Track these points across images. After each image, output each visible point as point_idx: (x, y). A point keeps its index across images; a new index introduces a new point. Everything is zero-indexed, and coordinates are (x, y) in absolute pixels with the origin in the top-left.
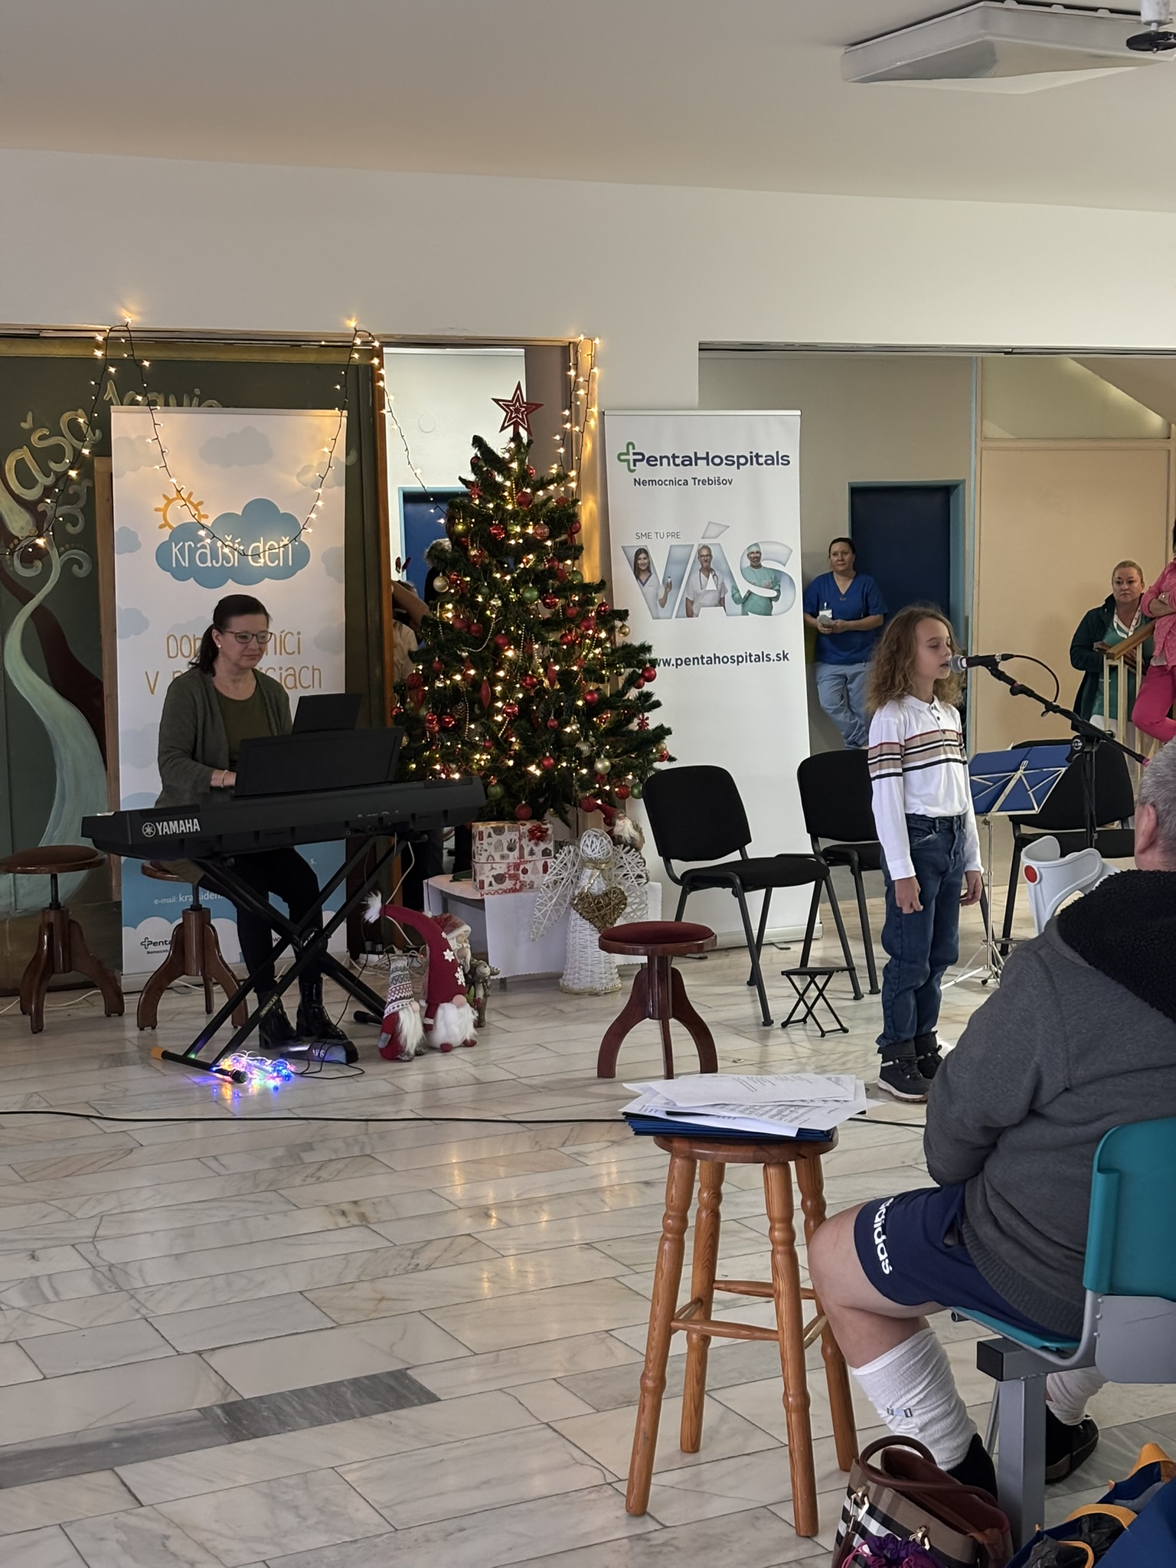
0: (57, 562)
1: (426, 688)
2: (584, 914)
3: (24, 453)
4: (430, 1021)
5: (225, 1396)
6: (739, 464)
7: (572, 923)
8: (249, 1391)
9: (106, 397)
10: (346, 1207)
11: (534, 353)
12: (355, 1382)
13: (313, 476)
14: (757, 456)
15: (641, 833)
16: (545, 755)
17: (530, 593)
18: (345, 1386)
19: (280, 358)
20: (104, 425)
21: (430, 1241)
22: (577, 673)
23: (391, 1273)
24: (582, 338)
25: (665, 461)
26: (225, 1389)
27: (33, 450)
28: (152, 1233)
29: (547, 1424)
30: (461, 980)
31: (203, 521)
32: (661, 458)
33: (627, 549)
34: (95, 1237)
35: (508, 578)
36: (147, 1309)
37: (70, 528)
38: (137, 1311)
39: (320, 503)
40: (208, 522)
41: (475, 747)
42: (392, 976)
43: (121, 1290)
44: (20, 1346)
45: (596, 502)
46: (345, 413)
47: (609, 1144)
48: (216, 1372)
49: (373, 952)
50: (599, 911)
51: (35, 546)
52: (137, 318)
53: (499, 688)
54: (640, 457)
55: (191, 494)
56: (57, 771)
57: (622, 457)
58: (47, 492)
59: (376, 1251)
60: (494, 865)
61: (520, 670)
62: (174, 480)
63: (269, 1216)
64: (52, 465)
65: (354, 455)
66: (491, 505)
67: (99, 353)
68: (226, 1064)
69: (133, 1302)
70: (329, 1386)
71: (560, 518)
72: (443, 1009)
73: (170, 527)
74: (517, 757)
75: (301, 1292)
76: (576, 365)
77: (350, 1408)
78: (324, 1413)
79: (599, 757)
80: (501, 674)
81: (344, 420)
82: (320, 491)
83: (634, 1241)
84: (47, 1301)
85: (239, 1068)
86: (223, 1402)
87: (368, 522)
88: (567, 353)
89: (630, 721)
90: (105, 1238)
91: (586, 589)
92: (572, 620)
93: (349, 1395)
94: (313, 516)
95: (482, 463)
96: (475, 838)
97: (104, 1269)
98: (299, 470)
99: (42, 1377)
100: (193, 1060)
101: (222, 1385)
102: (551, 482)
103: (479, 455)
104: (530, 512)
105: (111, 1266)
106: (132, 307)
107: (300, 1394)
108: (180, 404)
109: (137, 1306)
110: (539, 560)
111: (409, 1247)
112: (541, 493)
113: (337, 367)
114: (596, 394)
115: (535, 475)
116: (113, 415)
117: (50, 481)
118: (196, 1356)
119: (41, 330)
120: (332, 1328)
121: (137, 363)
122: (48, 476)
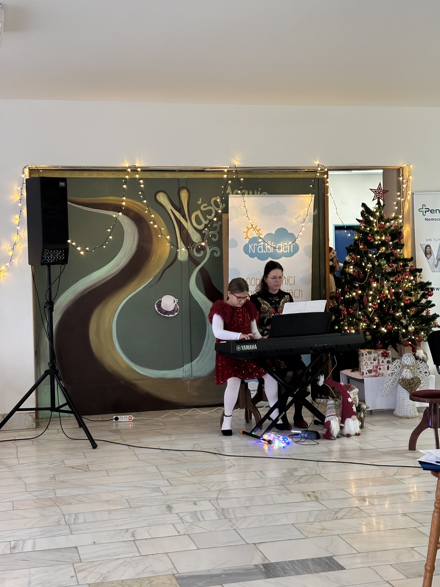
0: (209, 251)
1: (342, 298)
2: (403, 386)
3: (198, 213)
4: (342, 425)
5: (264, 561)
7: (399, 390)
8: (273, 560)
9: (227, 192)
10: (310, 493)
11: (387, 172)
12: (313, 560)
13: (300, 219)
15: (427, 356)
16: (388, 324)
17: (383, 262)
18: (309, 561)
19: (291, 176)
20: (226, 202)
21: (342, 509)
22: (401, 293)
23: (327, 519)
24: (406, 166)
26: (264, 558)
27: (201, 211)
28: (238, 498)
30: (355, 409)
31: (260, 236)
32: (436, 210)
33: (422, 245)
34: (217, 498)
35: (374, 256)
36: (235, 526)
37: (213, 239)
38: (232, 526)
39: (303, 229)
40: (262, 237)
41: (360, 320)
42: (328, 407)
43: (227, 518)
44: (190, 536)
45: (409, 227)
46: (314, 195)
47: (413, 476)
48: (261, 552)
49: (321, 398)
50: (410, 385)
51: (201, 246)
52: (239, 163)
53: (370, 298)
54: (428, 210)
55: (256, 226)
56: (207, 327)
57: (420, 210)
58: (206, 226)
59: (321, 511)
60: (368, 366)
61: (379, 291)
62: (251, 221)
63: (281, 495)
64: (208, 217)
65: (316, 211)
66: (368, 229)
67: (225, 176)
68: (266, 437)
69: (230, 523)
70: (303, 560)
71: (395, 233)
72: (348, 420)
73: (249, 238)
74: (377, 325)
75: (293, 524)
76: (403, 176)
77: (310, 569)
78: (301, 570)
79: (410, 325)
80: (371, 293)
81: (313, 198)
82: (303, 224)
83: (423, 514)
84: (200, 521)
85: (270, 438)
86: (263, 563)
87: (321, 236)
88: (399, 171)
89: (422, 311)
90: (221, 499)
91: (405, 260)
92: (399, 272)
93: (310, 565)
94: (301, 234)
95: (365, 213)
96: (360, 355)
97: (221, 510)
98: (296, 217)
99: (197, 549)
100: (254, 435)
101: (263, 556)
102: (392, 220)
103: (364, 210)
104: (383, 231)
105: (223, 509)
106: (238, 159)
107: (292, 562)
108: (253, 194)
109: (232, 525)
110: (387, 249)
111: (334, 510)
112: (388, 224)
113: (312, 179)
114: (410, 186)
115: (386, 217)
116: (230, 198)
117: (207, 222)
118: (253, 545)
119: (205, 168)
120: (304, 538)
121: (239, 179)
122: (206, 221)
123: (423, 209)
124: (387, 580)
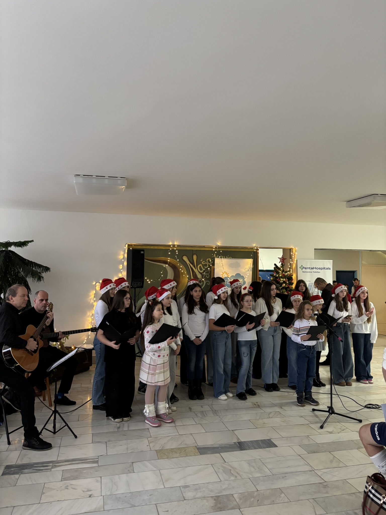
0: (205, 283)
3: (201, 265)
5: (238, 440)
6: (321, 269)
8: (242, 440)
9: (214, 256)
10: (256, 403)
11: (284, 250)
12: (261, 440)
13: (246, 270)
14: (325, 268)
17: (284, 290)
18: (259, 441)
20: (214, 261)
21: (271, 412)
23: (265, 418)
24: (294, 248)
25: (308, 268)
27: (202, 264)
31: (229, 277)
34: (212, 404)
37: (207, 277)
38: (221, 420)
39: (248, 274)
43: (218, 415)
45: (295, 275)
46: (253, 259)
48: (236, 435)
52: (220, 244)
54: (303, 268)
55: (227, 272)
58: (204, 271)
59: (262, 413)
62: (225, 270)
64: (205, 267)
65: (253, 266)
66: (277, 275)
67: (214, 250)
69: (220, 418)
70: (257, 440)
71: (290, 278)
73: (223, 277)
75: (249, 420)
76: (292, 252)
77: (261, 446)
78: (257, 447)
81: (252, 261)
82: (248, 272)
84: (205, 416)
86: (238, 441)
87: (255, 277)
88: (290, 250)
90: (214, 405)
93: (261, 444)
94: (247, 276)
95: (276, 268)
98: (245, 268)
99: (206, 432)
101: (237, 438)
102: (288, 272)
104: (284, 277)
105: (215, 410)
106: (219, 242)
107: (252, 442)
108: (225, 258)
110: (286, 285)
111: (268, 413)
112: (286, 274)
113: (252, 252)
114: (296, 257)
115: (285, 271)
116: (215, 259)
118: (232, 431)
119: (205, 246)
120: (256, 428)
121: (219, 251)
122: (204, 269)
123: (301, 267)
124: (299, 454)
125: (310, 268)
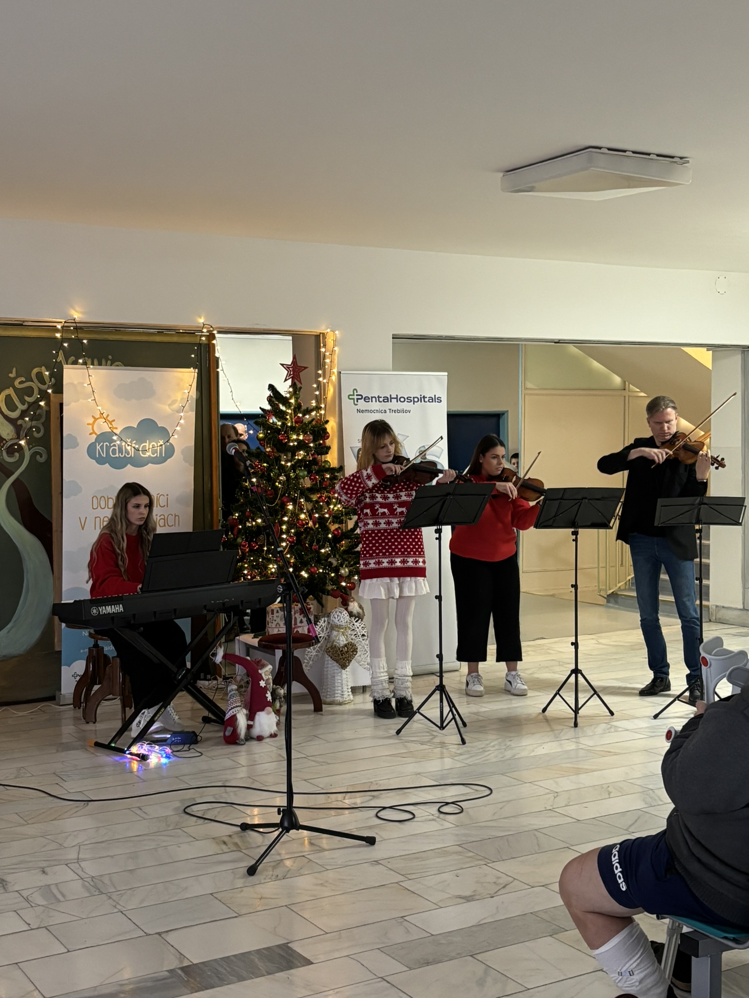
0: (27, 455)
1: (240, 527)
2: (333, 657)
3: (10, 391)
4: (251, 723)
5: (181, 962)
6: (414, 401)
7: (326, 663)
8: (195, 958)
9: (58, 360)
10: (225, 839)
11: (298, 339)
12: (258, 951)
13: (176, 406)
14: (424, 397)
15: (363, 610)
16: (311, 565)
17: (303, 473)
18: (253, 955)
19: (158, 339)
20: (59, 376)
21: (281, 860)
22: (328, 518)
24: (329, 330)
25: (374, 399)
26: (180, 958)
27: (15, 389)
28: (112, 857)
29: (381, 978)
30: (269, 698)
31: (115, 431)
32: (372, 397)
33: (353, 449)
34: (78, 859)
35: (289, 464)
36: (119, 905)
37: (36, 435)
38: (115, 907)
39: (182, 421)
40: (117, 431)
41: (269, 561)
42: (230, 694)
43: (102, 893)
44: (48, 930)
45: (335, 422)
46: (197, 370)
48: (172, 946)
50: (342, 655)
51: (20, 445)
52: (80, 315)
53: (284, 527)
54: (360, 397)
55: (108, 415)
56: (25, 574)
57: (350, 397)
58: (24, 414)
60: (280, 629)
61: (295, 515)
62: (100, 408)
63: (180, 845)
65: (199, 393)
67: (58, 335)
68: (135, 749)
69: (111, 901)
70: (242, 954)
71: (318, 431)
72: (259, 715)
73: (96, 434)
74: (295, 566)
75: (211, 894)
76: (325, 346)
77: (260, 969)
78: (244, 972)
79: (342, 566)
80: (286, 519)
81: (196, 374)
82: (182, 414)
83: (403, 859)
84: (59, 901)
85: (142, 752)
86: (181, 966)
88: (318, 339)
90: (84, 860)
91: (332, 470)
92: (325, 489)
93: (257, 961)
94: (178, 428)
95: (274, 399)
96: (268, 613)
97: (89, 880)
98: (170, 402)
99: (66, 951)
100: (114, 747)
101: (178, 955)
102: (312, 410)
103: (272, 395)
105: (92, 878)
106: (77, 309)
107: (226, 959)
108: (100, 364)
109: (114, 904)
110: (307, 454)
112: (307, 417)
113: (195, 344)
114: (336, 362)
115: (304, 407)
116: (65, 370)
117: (25, 407)
118: (157, 936)
119: (24, 321)
120: (236, 917)
121: (80, 341)
122: (24, 404)
123: (353, 395)
125: (381, 399)
